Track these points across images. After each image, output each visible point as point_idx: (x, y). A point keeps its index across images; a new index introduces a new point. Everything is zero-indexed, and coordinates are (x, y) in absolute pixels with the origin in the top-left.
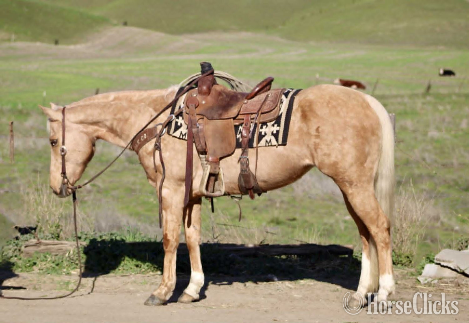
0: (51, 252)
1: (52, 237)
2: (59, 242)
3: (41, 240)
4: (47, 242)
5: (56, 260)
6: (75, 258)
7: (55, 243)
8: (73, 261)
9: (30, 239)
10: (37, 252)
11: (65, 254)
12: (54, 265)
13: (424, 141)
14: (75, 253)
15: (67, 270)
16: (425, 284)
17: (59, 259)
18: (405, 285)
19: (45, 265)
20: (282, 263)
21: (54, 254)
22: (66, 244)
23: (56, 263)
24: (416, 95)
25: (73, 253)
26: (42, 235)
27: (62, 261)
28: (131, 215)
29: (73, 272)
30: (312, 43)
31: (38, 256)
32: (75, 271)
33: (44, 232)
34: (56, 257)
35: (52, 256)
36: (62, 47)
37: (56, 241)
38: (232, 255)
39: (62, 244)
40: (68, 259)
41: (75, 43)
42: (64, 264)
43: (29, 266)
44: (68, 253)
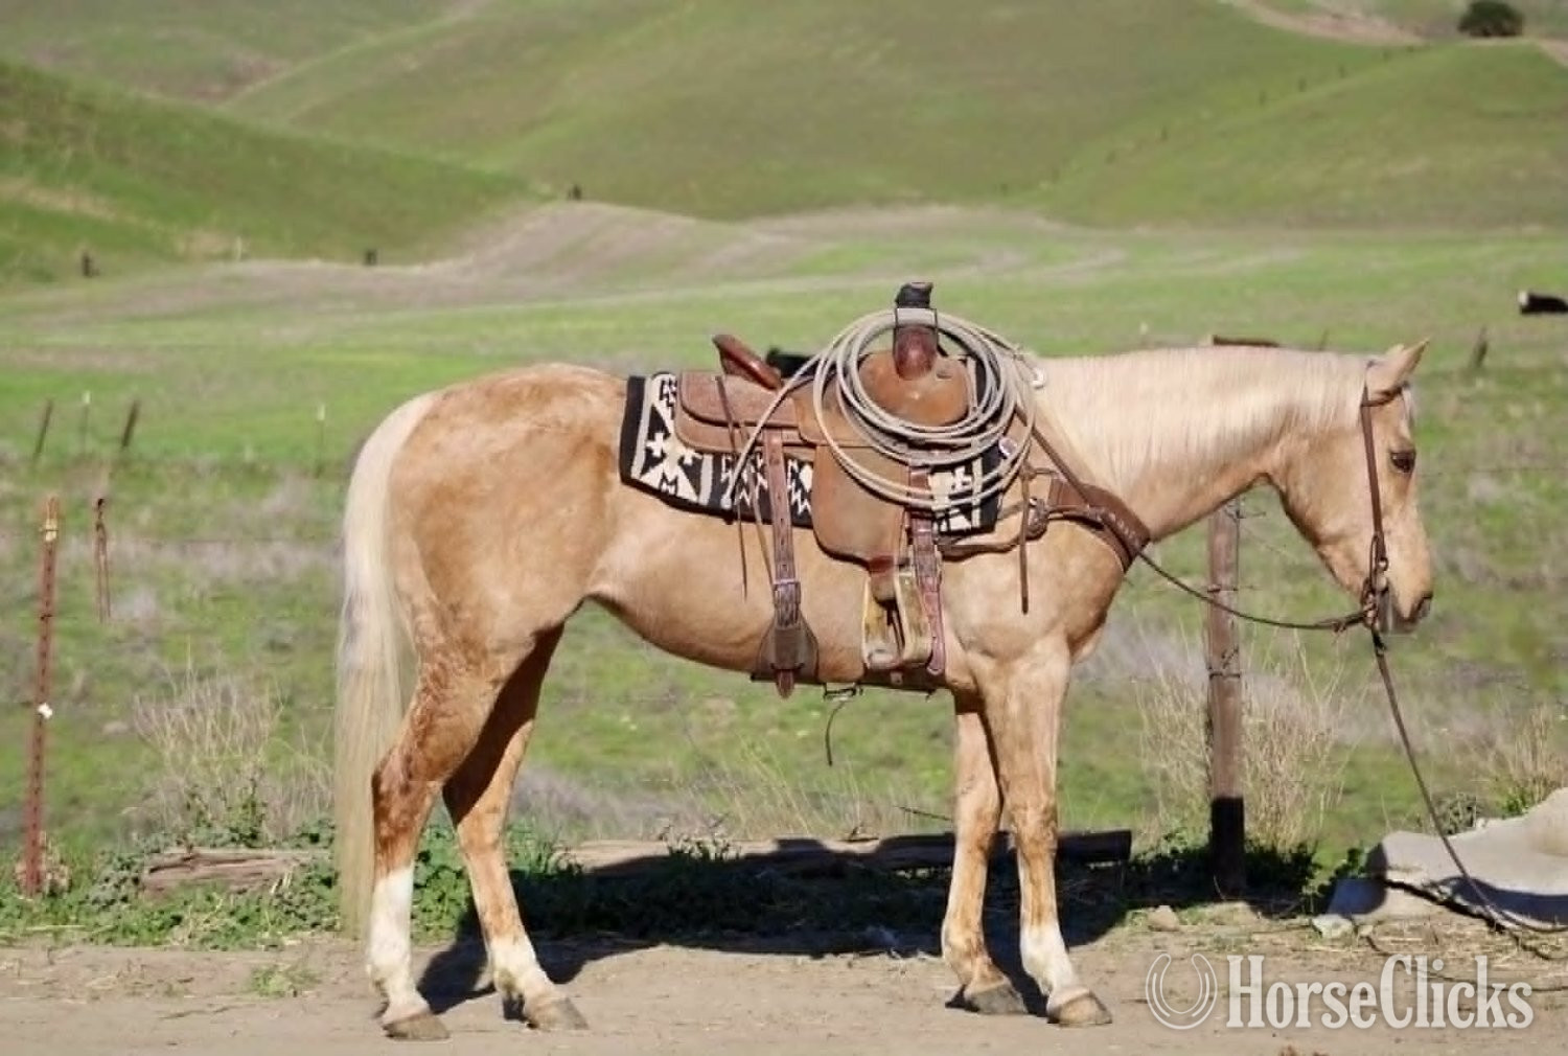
0: (229, 882)
1: (233, 840)
2: (251, 852)
3: (196, 849)
4: (218, 853)
5: (239, 907)
6: (296, 899)
7: (240, 857)
8: (290, 908)
9: (167, 845)
10: (184, 885)
11: (265, 887)
12: (233, 922)
13: (1456, 513)
14: (296, 884)
15: (273, 934)
16: (1333, 940)
17: (248, 903)
18: (1275, 944)
19: (207, 921)
20: (916, 893)
21: (235, 888)
22: (271, 858)
23: (242, 913)
24: (1446, 376)
25: (292, 885)
26: (203, 832)
27: (258, 910)
28: (561, 767)
29: (288, 941)
30: (1142, 231)
31: (187, 897)
32: (295, 938)
33: (209, 826)
34: (240, 897)
35: (229, 894)
36: (388, 273)
37: (243, 851)
38: (764, 873)
39: (260, 858)
40: (276, 902)
41: (428, 258)
42: (265, 917)
43: (161, 928)
44: (276, 884)
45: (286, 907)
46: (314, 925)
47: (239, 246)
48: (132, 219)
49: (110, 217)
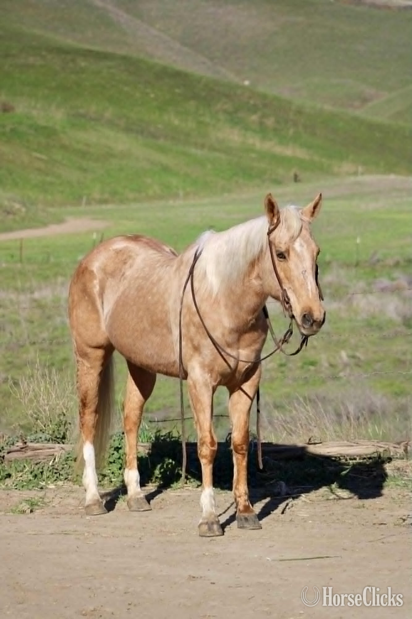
0: (33, 460)
1: (46, 440)
4: (37, 445)
5: (34, 471)
6: (60, 468)
8: (57, 471)
12: (31, 477)
14: (61, 461)
15: (46, 483)
17: (39, 469)
19: (21, 476)
21: (35, 462)
25: (59, 461)
27: (42, 472)
29: (52, 487)
32: (56, 485)
34: (36, 466)
35: (32, 465)
40: (51, 468)
42: (44, 476)
43: (1, 479)
44: (52, 460)
45: (55, 471)
46: (66, 479)
47: (360, 169)
48: (316, 158)
49: (307, 157)
